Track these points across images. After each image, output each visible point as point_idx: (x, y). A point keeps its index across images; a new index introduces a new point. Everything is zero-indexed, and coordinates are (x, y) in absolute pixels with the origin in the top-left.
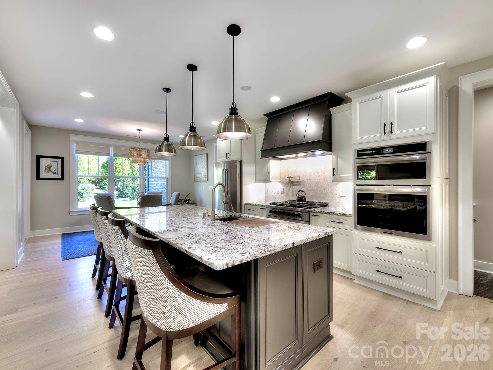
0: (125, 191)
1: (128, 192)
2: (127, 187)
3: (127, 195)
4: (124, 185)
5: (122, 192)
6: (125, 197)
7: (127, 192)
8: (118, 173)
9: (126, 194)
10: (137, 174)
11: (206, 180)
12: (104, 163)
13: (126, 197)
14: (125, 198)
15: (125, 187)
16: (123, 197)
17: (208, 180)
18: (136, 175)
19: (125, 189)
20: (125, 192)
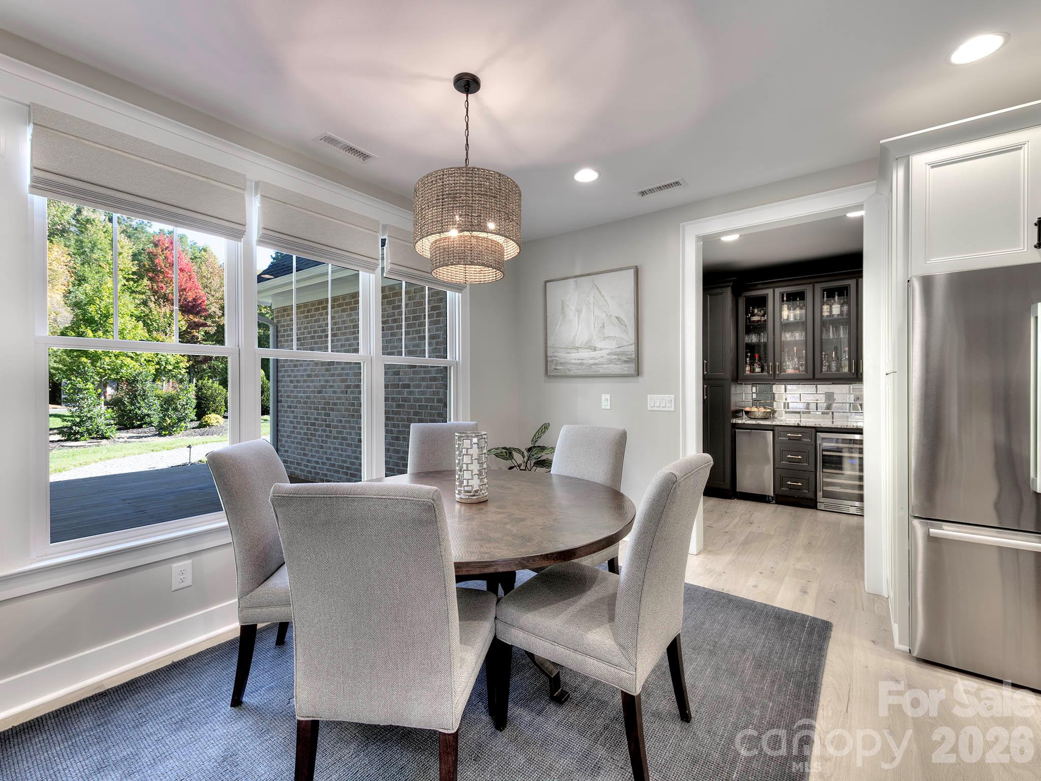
0: (139, 409)
1: (149, 412)
2: (144, 396)
3: (148, 420)
4: (136, 391)
5: (130, 411)
6: (139, 425)
7: (146, 411)
8: (114, 358)
9: (142, 418)
10: (169, 360)
11: (632, 371)
12: (67, 328)
13: (144, 426)
14: (140, 430)
15: (139, 397)
16: (134, 427)
17: (638, 372)
18: (166, 363)
19: (139, 403)
20: (139, 412)
